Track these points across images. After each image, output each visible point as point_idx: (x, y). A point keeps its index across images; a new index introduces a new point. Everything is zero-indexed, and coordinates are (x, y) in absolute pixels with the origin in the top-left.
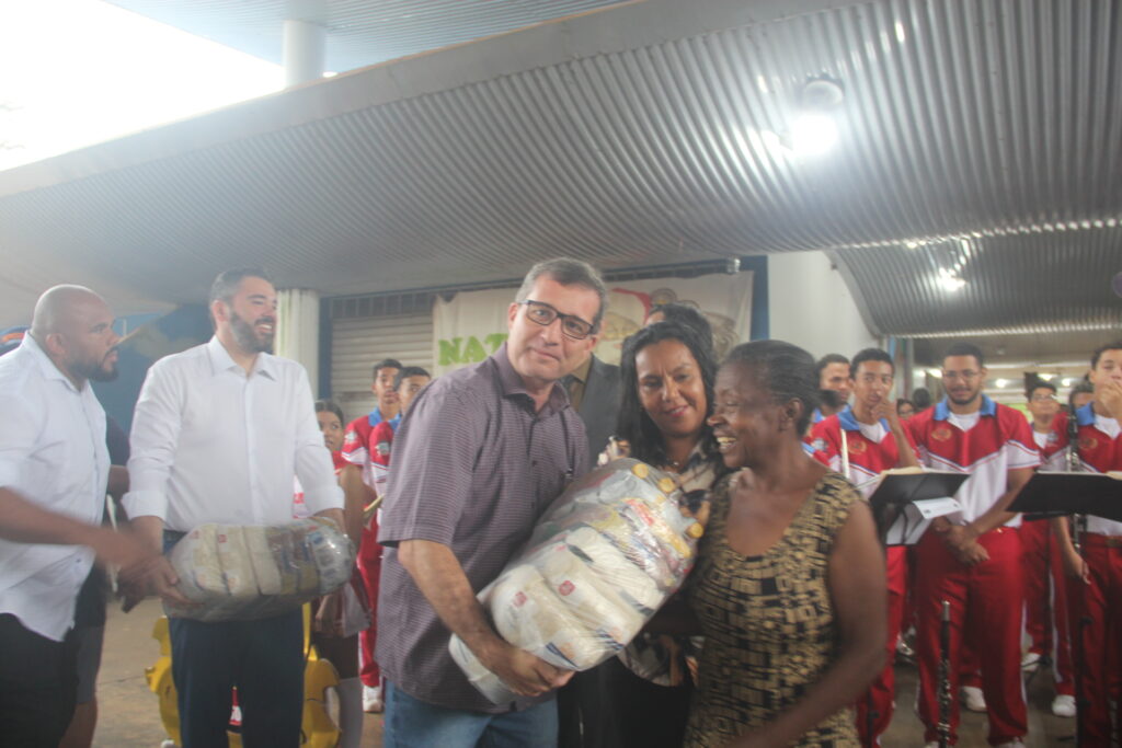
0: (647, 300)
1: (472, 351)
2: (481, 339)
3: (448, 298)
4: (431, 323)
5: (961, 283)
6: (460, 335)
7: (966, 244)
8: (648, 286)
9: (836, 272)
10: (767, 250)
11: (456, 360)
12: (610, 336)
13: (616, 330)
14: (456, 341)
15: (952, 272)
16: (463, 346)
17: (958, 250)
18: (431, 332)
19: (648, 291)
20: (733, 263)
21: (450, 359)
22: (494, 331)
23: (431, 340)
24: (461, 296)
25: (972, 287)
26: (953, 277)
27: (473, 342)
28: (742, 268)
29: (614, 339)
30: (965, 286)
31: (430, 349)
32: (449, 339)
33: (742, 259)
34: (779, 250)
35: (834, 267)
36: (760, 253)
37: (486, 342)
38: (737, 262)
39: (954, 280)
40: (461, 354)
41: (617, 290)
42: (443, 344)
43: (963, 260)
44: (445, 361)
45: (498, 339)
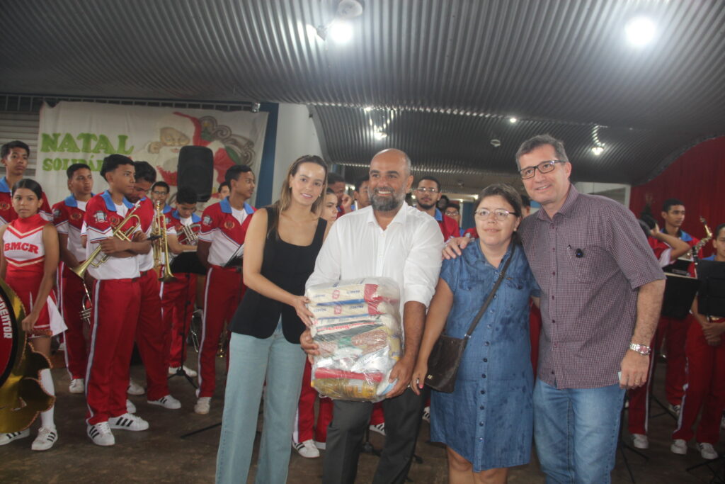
0: (197, 122)
1: (67, 143)
2: (75, 136)
3: (52, 104)
4: (38, 121)
5: (385, 136)
6: (58, 132)
7: (392, 112)
8: (199, 113)
9: (311, 119)
10: (280, 100)
11: (54, 149)
12: (169, 143)
14: (56, 136)
15: (381, 129)
16: (60, 140)
17: (387, 115)
18: (38, 127)
19: (198, 117)
20: (257, 106)
21: (49, 148)
22: (85, 131)
23: (37, 133)
24: (62, 103)
25: (391, 138)
26: (380, 131)
27: (68, 137)
28: (261, 109)
29: (171, 145)
30: (387, 138)
31: (36, 139)
32: (50, 133)
33: (261, 104)
34: (287, 102)
35: (311, 116)
36: (276, 102)
37: (79, 138)
38: (259, 105)
39: (381, 134)
40: (59, 145)
41: (177, 113)
42: (46, 137)
43: (388, 121)
44: (45, 150)
45: (88, 138)
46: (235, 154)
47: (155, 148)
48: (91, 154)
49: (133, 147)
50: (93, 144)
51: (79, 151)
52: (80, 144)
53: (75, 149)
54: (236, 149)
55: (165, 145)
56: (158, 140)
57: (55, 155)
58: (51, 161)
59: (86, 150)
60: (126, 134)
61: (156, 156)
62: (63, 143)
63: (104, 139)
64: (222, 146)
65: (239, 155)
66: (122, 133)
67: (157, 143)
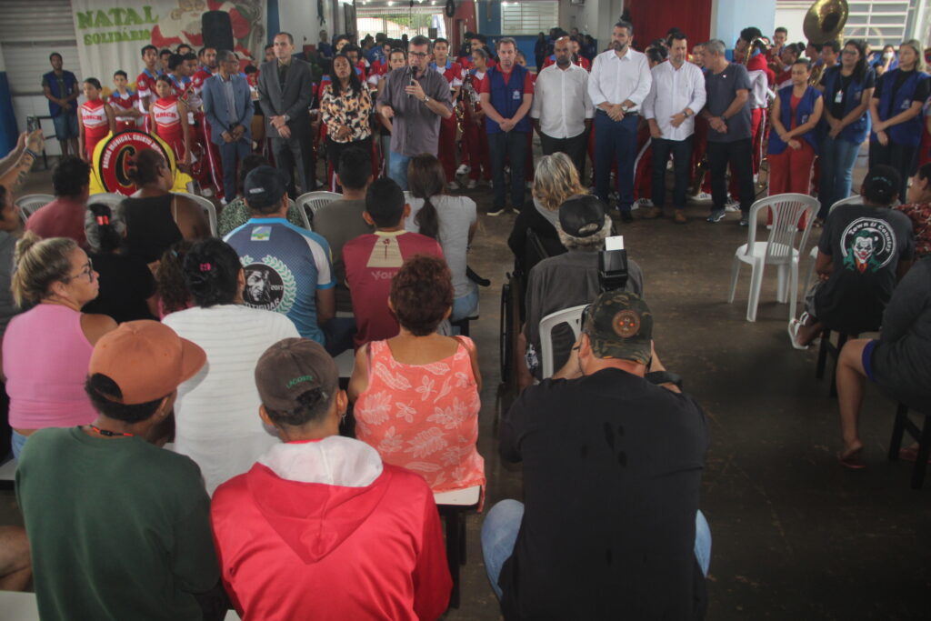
1: (100, 19)
2: (106, 14)
6: (91, 9)
11: (91, 25)
12: (188, 9)
13: (191, 5)
14: (89, 13)
16: (94, 17)
18: (70, 6)
21: (86, 25)
22: (114, 7)
23: (70, 11)
27: (100, 14)
29: (190, 11)
31: (71, 17)
32: (84, 12)
37: (110, 13)
40: (94, 22)
42: (80, 15)
44: (82, 27)
45: (117, 12)
46: (244, 11)
47: (177, 15)
48: (123, 26)
49: (158, 17)
50: (123, 17)
51: (112, 25)
52: (112, 18)
53: (108, 24)
54: (245, 7)
55: (185, 10)
56: (178, 7)
57: (92, 31)
58: (89, 36)
59: (118, 22)
60: (150, 5)
61: (179, 21)
62: (97, 20)
63: (131, 12)
64: (233, 6)
65: (249, 11)
66: (146, 5)
67: (177, 10)
